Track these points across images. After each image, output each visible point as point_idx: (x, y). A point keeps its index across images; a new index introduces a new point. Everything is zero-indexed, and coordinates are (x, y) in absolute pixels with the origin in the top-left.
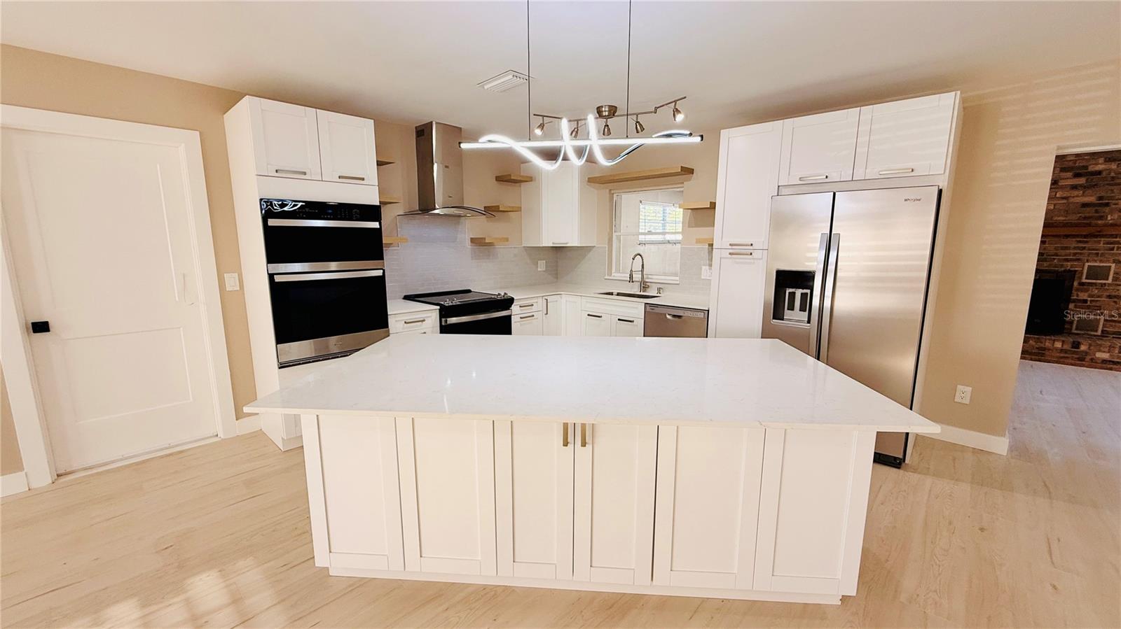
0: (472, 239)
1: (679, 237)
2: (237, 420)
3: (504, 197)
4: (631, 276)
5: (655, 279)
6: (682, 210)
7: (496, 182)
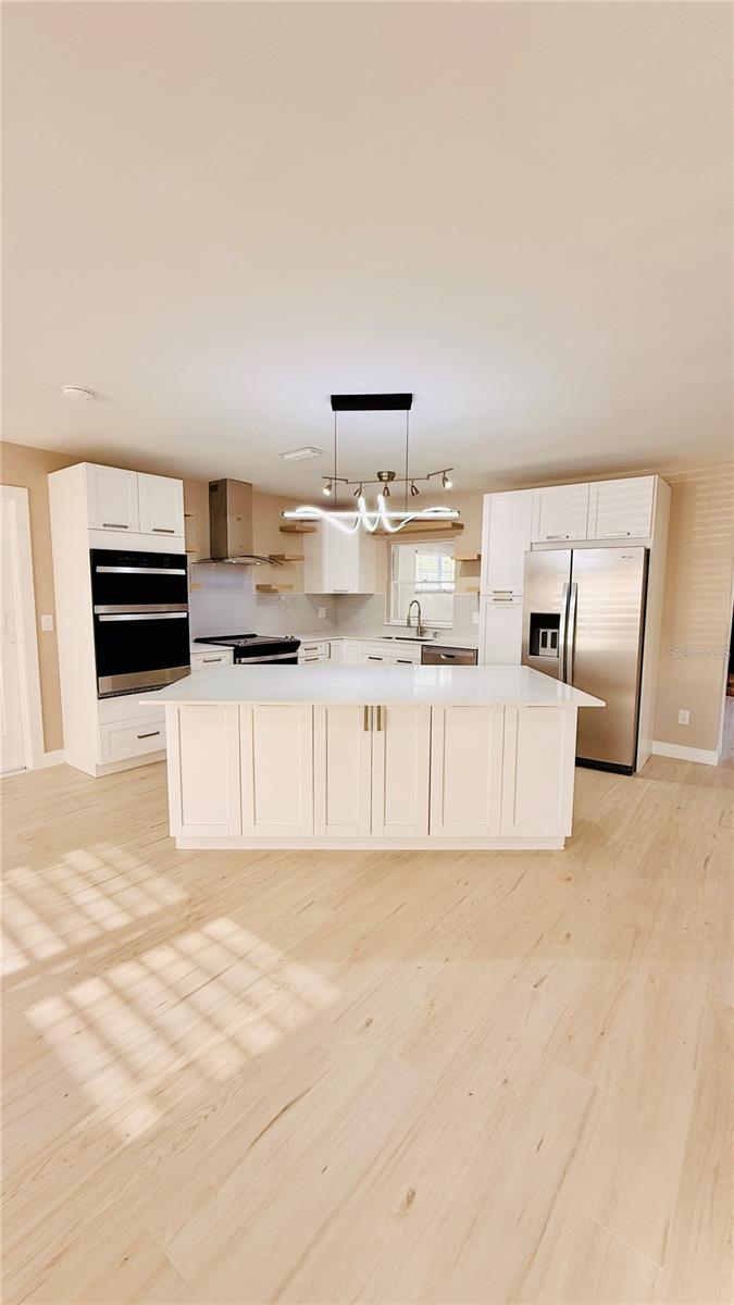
0: (257, 586)
1: (452, 587)
2: (46, 752)
3: (287, 546)
4: (409, 622)
5: (431, 624)
6: (454, 561)
7: (279, 532)
